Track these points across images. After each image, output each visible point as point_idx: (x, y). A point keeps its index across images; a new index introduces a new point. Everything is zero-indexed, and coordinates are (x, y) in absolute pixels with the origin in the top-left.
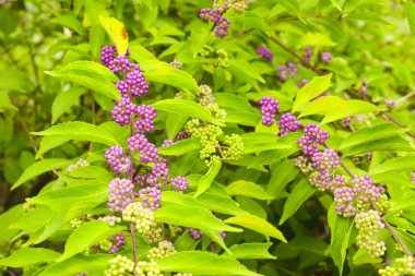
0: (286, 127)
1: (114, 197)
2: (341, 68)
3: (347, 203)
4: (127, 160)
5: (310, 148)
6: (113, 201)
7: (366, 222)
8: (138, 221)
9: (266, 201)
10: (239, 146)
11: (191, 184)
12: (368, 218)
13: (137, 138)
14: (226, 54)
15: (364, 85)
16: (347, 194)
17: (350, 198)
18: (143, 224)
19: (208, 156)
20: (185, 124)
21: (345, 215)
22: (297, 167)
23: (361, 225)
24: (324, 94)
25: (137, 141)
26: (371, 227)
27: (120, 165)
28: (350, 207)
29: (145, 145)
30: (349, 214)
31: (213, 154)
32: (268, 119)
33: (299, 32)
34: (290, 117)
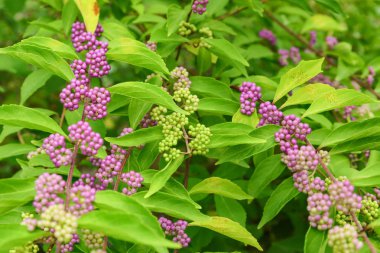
0: (265, 118)
1: (41, 195)
2: (345, 54)
3: (322, 214)
4: (68, 151)
5: (288, 144)
6: (40, 201)
7: (340, 239)
8: (58, 228)
9: (246, 201)
10: (204, 138)
11: (146, 181)
12: (342, 235)
13: (80, 126)
14: (210, 33)
15: (370, 73)
16: (323, 202)
17: (326, 208)
18: (63, 232)
19: (167, 148)
20: (151, 111)
21: (320, 227)
22: (283, 164)
23: (335, 242)
24: (311, 81)
25: (79, 130)
26: (346, 246)
27: (59, 156)
28: (326, 218)
29: (88, 135)
30: (325, 227)
31: (173, 147)
32: (248, 107)
33: (305, 14)
34: (270, 107)
